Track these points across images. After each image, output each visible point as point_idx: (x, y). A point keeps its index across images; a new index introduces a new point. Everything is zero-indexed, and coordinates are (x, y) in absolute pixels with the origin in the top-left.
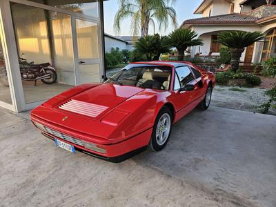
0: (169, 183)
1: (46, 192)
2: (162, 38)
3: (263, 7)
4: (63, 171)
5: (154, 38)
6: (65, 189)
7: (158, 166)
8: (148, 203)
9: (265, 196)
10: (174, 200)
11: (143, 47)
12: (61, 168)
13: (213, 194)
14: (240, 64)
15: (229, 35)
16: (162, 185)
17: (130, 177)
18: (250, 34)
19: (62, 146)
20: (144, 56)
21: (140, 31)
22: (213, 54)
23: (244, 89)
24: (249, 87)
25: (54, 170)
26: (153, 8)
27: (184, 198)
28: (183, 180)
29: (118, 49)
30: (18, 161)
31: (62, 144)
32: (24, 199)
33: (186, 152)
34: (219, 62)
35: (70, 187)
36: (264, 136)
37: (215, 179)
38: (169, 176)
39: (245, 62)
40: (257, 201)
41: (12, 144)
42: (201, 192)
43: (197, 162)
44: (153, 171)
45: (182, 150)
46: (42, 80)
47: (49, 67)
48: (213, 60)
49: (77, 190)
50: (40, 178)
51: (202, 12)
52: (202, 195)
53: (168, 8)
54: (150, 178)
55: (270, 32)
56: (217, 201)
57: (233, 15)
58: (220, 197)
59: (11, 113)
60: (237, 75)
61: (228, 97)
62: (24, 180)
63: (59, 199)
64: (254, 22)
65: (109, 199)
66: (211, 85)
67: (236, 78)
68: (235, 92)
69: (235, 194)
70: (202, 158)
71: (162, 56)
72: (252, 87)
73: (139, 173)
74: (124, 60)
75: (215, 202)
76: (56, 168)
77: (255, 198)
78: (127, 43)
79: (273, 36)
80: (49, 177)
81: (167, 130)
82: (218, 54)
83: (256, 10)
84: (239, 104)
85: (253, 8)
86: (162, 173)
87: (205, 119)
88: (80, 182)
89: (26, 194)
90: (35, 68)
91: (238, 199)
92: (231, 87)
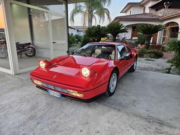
0: (120, 114)
1: (46, 122)
2: (102, 27)
3: (163, 10)
4: (54, 109)
5: (97, 28)
6: (57, 120)
7: (112, 104)
8: (110, 125)
9: (176, 119)
10: (125, 123)
11: (90, 33)
12: (52, 108)
13: (147, 119)
14: (151, 44)
15: (144, 26)
16: (116, 115)
17: (96, 112)
18: (156, 26)
19: (52, 94)
20: (91, 39)
21: (87, 23)
22: (133, 38)
23: (154, 59)
24: (156, 58)
25: (47, 109)
26: (95, 8)
27: (131, 122)
28: (128, 112)
29: (72, 34)
30: (22, 105)
31: (52, 93)
32: (32, 127)
33: (127, 96)
34: (137, 43)
35: (60, 119)
36: (170, 86)
37: (146, 111)
38: (120, 110)
39: (152, 43)
40: (172, 121)
41: (15, 95)
42: (140, 118)
43: (134, 102)
44: (110, 108)
45: (124, 95)
46: (26, 54)
47: (31, 46)
48: (133, 42)
49: (65, 120)
50: (39, 114)
51: (126, 12)
52: (141, 120)
53: (105, 9)
54: (108, 111)
55: (168, 25)
56: (150, 122)
57: (145, 14)
58: (151, 121)
59: (10, 75)
60: (149, 51)
61: (145, 64)
62: (29, 116)
63: (54, 125)
64: (158, 19)
65: (86, 124)
66: (136, 56)
67: (149, 53)
68: (148, 61)
69: (159, 118)
70: (137, 99)
71: (102, 39)
72: (158, 58)
73: (101, 109)
74: (77, 41)
75: (148, 123)
76: (49, 108)
77: (171, 120)
78: (78, 31)
79: (169, 27)
80: (45, 113)
81: (115, 83)
82: (137, 38)
83: (159, 11)
84: (152, 68)
85: (157, 10)
86: (115, 108)
87: (134, 77)
88: (66, 115)
89: (33, 124)
90: (21, 46)
91: (161, 121)
92: (146, 59)
